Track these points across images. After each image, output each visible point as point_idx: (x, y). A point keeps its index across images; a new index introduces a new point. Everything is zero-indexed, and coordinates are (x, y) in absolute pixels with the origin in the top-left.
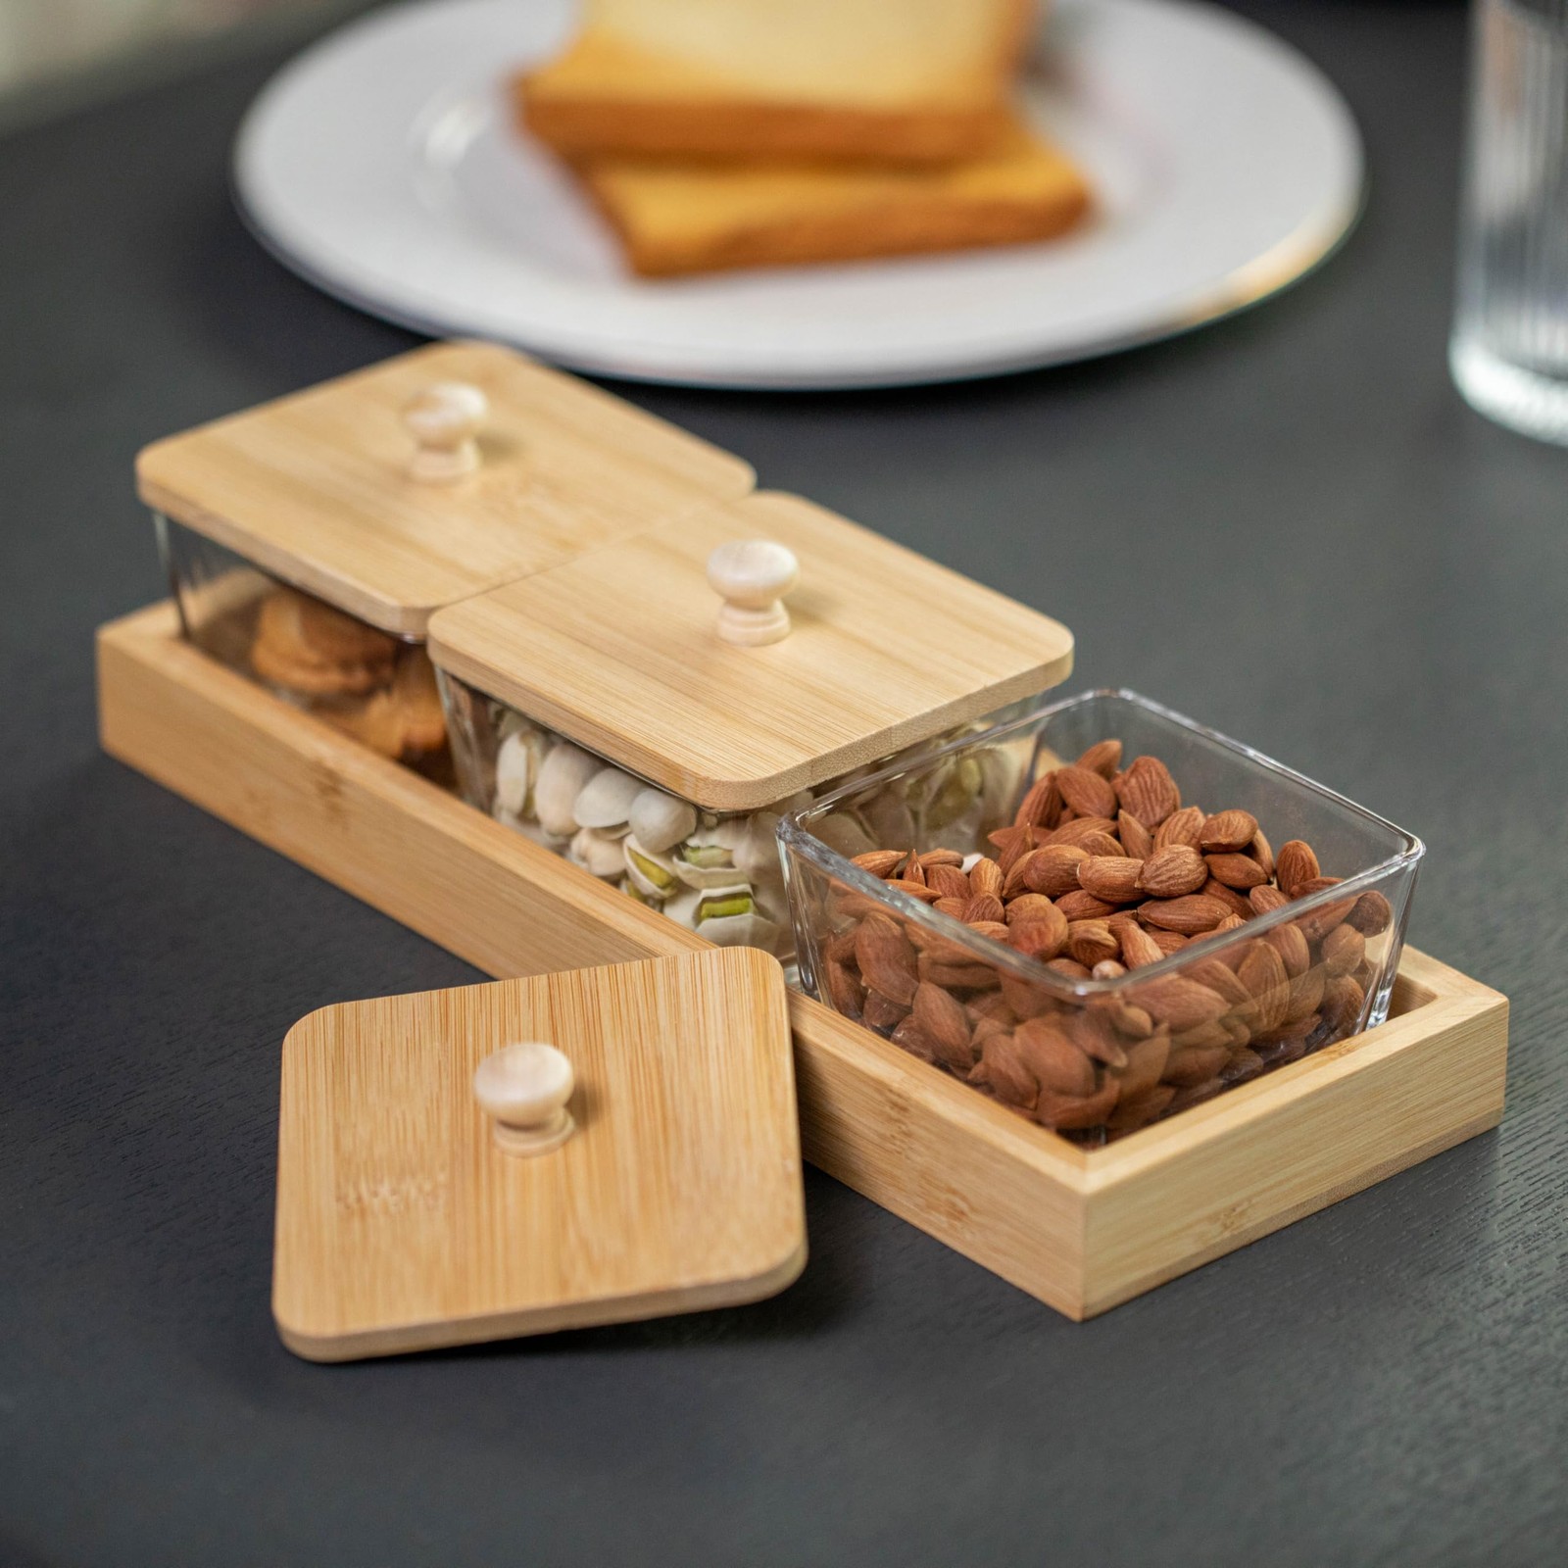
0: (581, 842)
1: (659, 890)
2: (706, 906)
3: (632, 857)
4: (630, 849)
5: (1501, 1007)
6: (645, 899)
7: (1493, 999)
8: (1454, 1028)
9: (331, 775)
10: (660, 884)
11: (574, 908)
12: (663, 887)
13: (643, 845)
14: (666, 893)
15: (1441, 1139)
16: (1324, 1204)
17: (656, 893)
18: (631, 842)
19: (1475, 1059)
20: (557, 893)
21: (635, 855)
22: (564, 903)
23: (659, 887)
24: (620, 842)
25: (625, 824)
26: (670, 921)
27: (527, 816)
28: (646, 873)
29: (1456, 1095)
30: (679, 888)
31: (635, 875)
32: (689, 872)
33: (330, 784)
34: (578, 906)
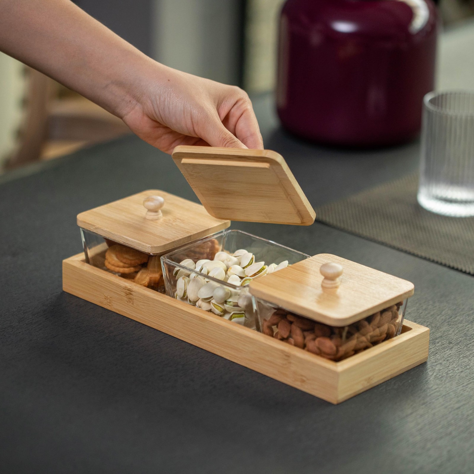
0: (200, 303)
1: (221, 313)
2: (233, 316)
3: (213, 305)
4: (212, 303)
5: (428, 331)
6: (218, 315)
7: (427, 329)
8: (417, 335)
9: (129, 290)
10: (221, 311)
11: (198, 317)
12: (221, 312)
13: (216, 302)
14: (222, 314)
15: (414, 363)
16: (389, 378)
17: (220, 313)
18: (213, 301)
19: (422, 344)
20: (192, 313)
21: (214, 304)
22: (195, 315)
23: (220, 312)
24: (209, 302)
25: (212, 297)
26: (224, 319)
27: (184, 298)
28: (217, 309)
29: (419, 352)
30: (225, 312)
31: (214, 310)
32: (228, 307)
33: (129, 292)
34: (199, 316)
